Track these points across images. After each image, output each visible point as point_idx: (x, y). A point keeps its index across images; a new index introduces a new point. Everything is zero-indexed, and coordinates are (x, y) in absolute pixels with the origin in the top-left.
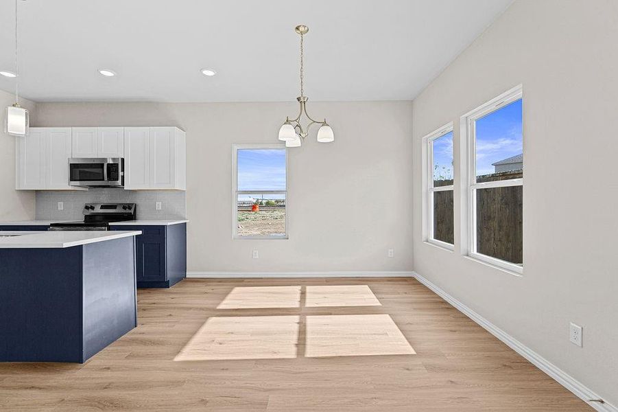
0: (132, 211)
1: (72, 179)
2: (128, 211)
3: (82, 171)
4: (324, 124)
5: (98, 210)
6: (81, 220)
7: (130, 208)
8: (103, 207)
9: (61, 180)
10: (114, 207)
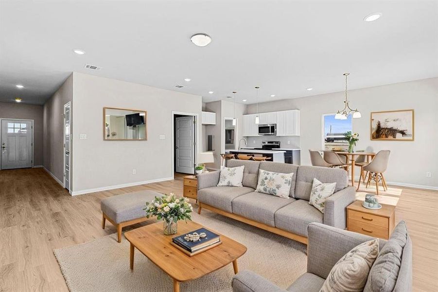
0: (278, 144)
1: (259, 132)
2: (277, 144)
3: (263, 129)
4: (356, 111)
5: (267, 144)
6: (261, 147)
7: (278, 143)
8: (268, 143)
9: (256, 133)
10: (272, 142)
